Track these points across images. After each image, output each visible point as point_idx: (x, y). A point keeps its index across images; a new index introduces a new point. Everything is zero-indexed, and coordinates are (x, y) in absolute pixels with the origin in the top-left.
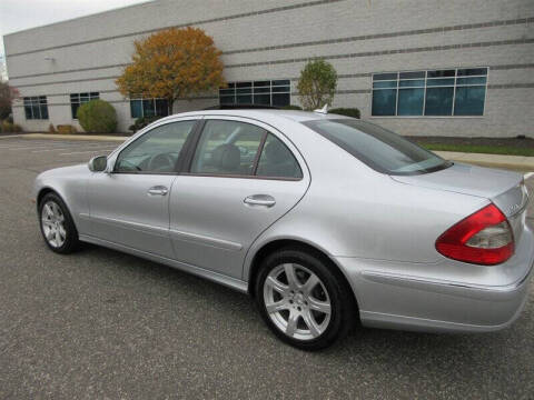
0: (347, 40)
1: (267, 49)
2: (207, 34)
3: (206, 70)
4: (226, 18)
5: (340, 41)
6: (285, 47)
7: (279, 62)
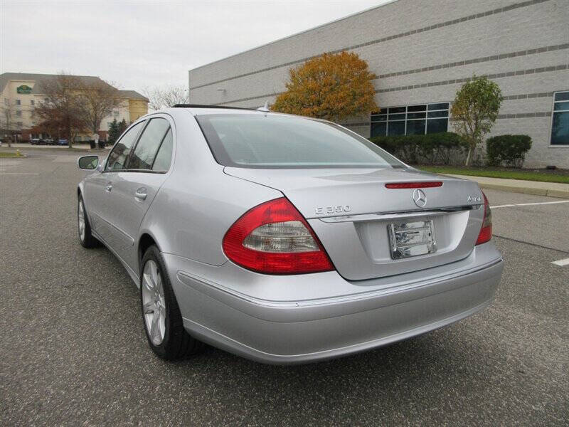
0: (523, 53)
1: (425, 69)
2: (361, 58)
3: (355, 94)
4: (384, 40)
5: (513, 55)
6: (446, 66)
7: (437, 84)
